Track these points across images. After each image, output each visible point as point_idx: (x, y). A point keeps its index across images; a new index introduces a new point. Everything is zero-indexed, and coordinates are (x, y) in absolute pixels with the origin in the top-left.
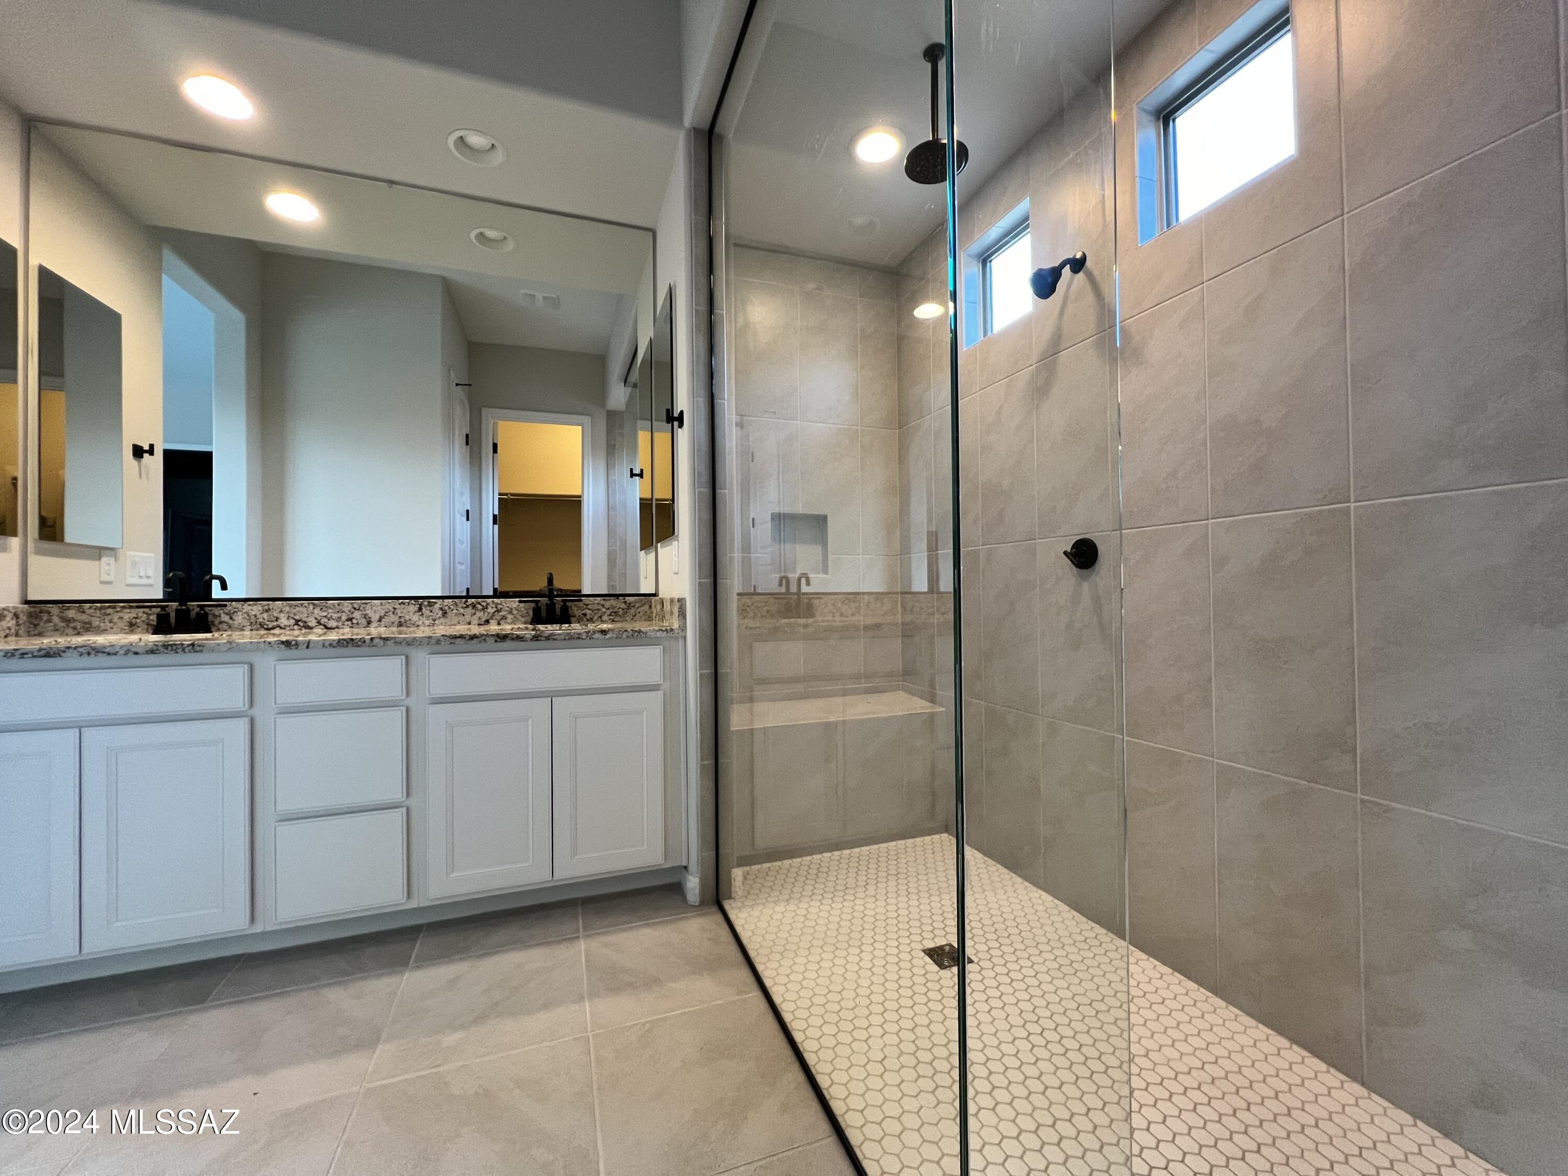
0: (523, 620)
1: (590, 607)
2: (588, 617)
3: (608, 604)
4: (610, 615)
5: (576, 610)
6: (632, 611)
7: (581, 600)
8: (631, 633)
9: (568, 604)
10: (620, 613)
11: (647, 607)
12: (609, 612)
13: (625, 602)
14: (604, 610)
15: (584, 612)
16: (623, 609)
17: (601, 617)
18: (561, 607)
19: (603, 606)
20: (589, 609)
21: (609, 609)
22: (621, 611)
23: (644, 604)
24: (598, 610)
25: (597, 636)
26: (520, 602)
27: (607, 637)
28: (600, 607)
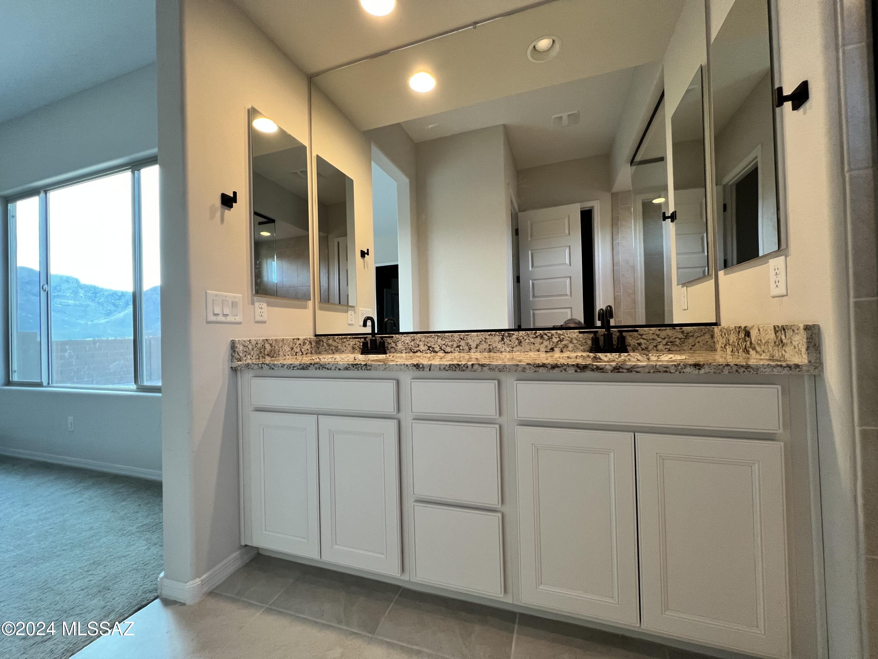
0: (582, 348)
1: (644, 337)
2: (643, 346)
3: (663, 334)
4: (666, 344)
5: (631, 340)
6: (691, 340)
7: (637, 331)
8: (735, 368)
9: (624, 334)
10: (677, 343)
11: (707, 336)
12: (664, 342)
13: (683, 332)
14: (659, 340)
15: (638, 342)
16: (680, 339)
17: (656, 346)
18: (618, 338)
19: (658, 336)
20: (644, 339)
21: (664, 339)
22: (678, 341)
23: (704, 334)
24: (653, 339)
25: (688, 370)
26: (580, 332)
27: (702, 371)
28: (656, 337)
